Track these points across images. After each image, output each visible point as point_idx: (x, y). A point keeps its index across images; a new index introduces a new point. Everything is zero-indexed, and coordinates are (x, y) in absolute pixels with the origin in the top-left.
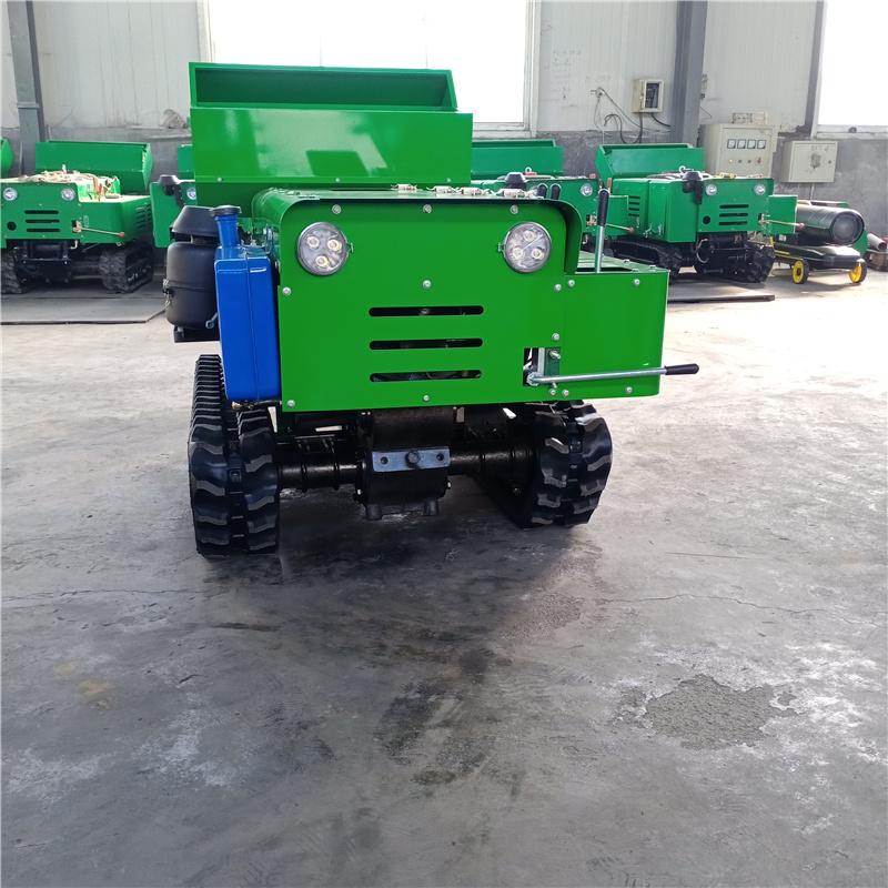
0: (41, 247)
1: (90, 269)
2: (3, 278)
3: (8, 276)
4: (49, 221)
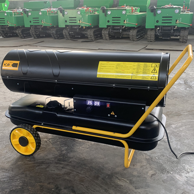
0: (115, 28)
1: (127, 34)
2: (105, 36)
3: (106, 35)
4: (118, 20)
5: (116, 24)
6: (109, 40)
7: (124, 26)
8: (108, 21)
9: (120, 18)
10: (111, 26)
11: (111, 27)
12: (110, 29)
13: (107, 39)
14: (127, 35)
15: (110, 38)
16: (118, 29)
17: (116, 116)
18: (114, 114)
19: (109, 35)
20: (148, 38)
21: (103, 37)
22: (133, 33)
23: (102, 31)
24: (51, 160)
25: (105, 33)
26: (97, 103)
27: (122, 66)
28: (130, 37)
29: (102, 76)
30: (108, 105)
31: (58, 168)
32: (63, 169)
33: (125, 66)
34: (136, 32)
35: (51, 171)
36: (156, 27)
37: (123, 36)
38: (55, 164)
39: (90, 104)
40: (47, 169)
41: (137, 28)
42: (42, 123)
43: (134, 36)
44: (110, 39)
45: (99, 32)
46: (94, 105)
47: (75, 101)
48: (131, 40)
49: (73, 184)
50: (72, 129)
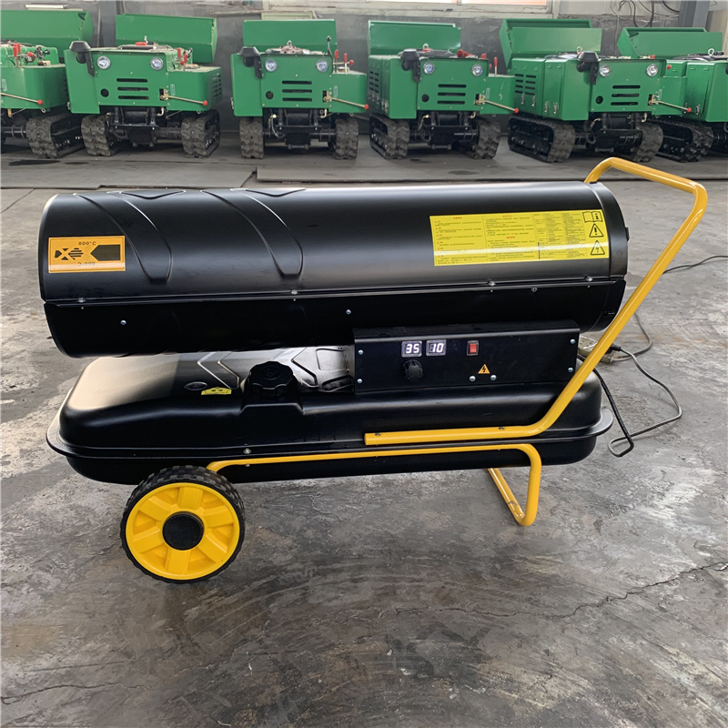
1: (172, 135)
2: (94, 142)
3: (99, 139)
4: (139, 89)
5: (134, 103)
6: (111, 155)
7: (163, 110)
8: (105, 93)
9: (145, 81)
10: (116, 109)
11: (117, 114)
12: (113, 118)
13: (103, 153)
14: (174, 139)
15: (110, 148)
16: (141, 120)
17: (494, 376)
18: (487, 372)
19: (109, 136)
20: (242, 147)
21: (86, 145)
22: (192, 132)
23: (83, 126)
24: (294, 571)
25: (93, 133)
26: (439, 348)
27: (504, 226)
28: (184, 143)
29: (450, 260)
30: (474, 349)
31: (341, 585)
32: (359, 585)
33: (513, 224)
34: (202, 129)
35: (330, 601)
36: (267, 111)
37: (160, 141)
38: (318, 577)
40: (312, 601)
41: (203, 114)
42: (245, 449)
43: (197, 140)
44: (113, 152)
45: (66, 131)
46: (428, 354)
47: (361, 352)
48: (186, 153)
49: (434, 617)
50: (362, 446)
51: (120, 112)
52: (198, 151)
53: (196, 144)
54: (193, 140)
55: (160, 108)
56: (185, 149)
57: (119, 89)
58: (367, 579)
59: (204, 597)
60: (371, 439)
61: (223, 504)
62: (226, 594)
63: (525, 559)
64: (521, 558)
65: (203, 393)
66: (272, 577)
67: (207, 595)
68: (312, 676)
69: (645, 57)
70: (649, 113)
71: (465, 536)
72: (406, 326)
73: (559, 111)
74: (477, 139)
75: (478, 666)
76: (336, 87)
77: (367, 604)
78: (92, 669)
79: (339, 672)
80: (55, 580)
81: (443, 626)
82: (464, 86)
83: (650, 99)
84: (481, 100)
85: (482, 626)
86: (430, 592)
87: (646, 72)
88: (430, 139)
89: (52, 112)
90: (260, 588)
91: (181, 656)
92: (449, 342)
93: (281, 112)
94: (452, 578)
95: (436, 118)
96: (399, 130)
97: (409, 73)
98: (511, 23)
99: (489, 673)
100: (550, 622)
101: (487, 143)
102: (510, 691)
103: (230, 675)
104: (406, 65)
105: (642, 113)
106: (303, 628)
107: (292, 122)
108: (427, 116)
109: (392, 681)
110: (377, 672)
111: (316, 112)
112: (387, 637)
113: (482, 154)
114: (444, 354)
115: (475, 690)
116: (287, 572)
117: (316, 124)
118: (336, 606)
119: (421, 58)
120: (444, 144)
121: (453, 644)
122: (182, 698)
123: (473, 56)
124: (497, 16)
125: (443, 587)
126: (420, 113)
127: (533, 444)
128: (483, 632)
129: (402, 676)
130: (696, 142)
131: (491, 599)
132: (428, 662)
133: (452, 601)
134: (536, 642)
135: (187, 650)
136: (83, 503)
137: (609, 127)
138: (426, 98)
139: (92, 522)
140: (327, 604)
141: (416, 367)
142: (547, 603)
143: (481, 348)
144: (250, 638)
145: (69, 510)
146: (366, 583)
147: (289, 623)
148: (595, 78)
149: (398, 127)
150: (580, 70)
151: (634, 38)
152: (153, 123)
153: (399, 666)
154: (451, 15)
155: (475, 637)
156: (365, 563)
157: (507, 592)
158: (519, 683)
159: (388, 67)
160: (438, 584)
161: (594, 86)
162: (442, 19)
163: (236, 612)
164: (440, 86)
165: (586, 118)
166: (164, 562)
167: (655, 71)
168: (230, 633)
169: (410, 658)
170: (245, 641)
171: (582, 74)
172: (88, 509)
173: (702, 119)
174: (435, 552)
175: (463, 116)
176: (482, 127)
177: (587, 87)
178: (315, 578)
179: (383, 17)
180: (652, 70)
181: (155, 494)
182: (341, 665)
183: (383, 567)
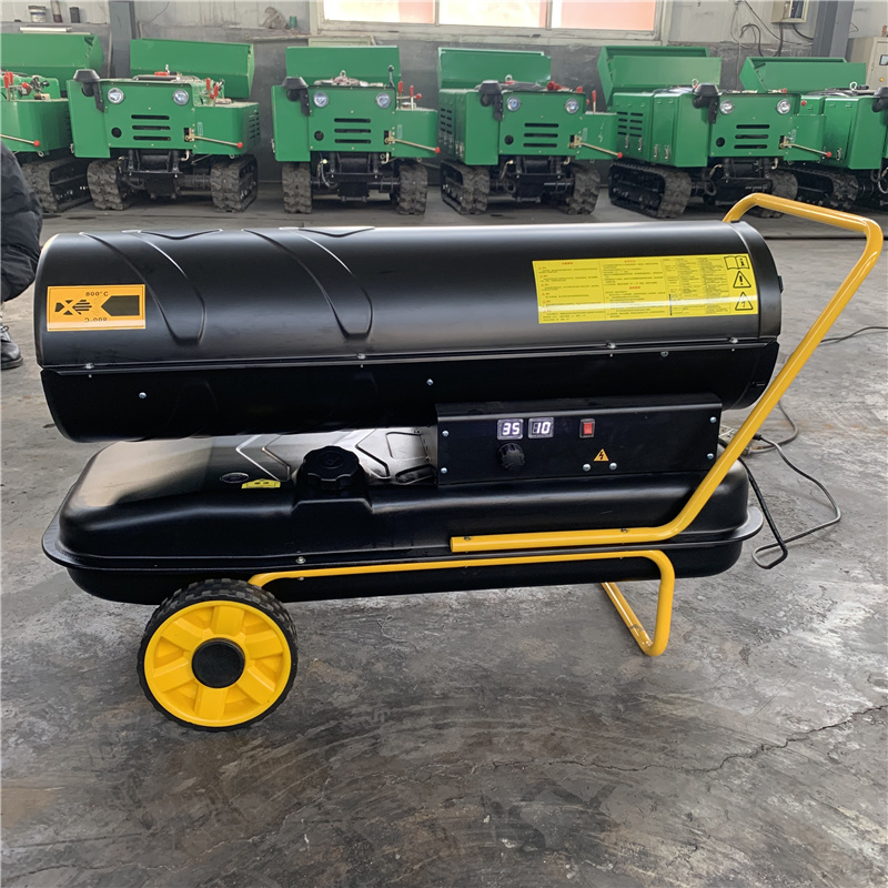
0: (147, 158)
1: (199, 184)
2: (103, 192)
3: (109, 190)
4: (159, 128)
5: (152, 145)
6: (124, 209)
7: (188, 153)
8: (117, 133)
9: (166, 118)
10: (131, 152)
11: (131, 158)
12: (126, 163)
13: (114, 206)
14: (200, 189)
15: (124, 200)
16: (161, 165)
17: (613, 465)
18: (605, 458)
19: (122, 186)
20: (285, 199)
21: (93, 196)
22: (224, 180)
23: (89, 174)
25: (102, 182)
26: (544, 428)
27: (626, 273)
28: (214, 194)
29: (558, 316)
30: (588, 429)
32: (444, 732)
33: (637, 271)
34: (236, 177)
36: (316, 155)
37: (183, 193)
38: (391, 722)
39: (511, 434)
41: (238, 159)
42: (297, 557)
43: (230, 191)
44: (126, 205)
45: (68, 179)
46: (530, 436)
47: (446, 433)
48: (217, 207)
49: (542, 773)
50: (448, 553)
51: (134, 155)
52: (231, 204)
53: (229, 195)
54: (224, 191)
55: (185, 151)
56: (215, 200)
57: (135, 127)
58: (455, 725)
59: (245, 748)
60: (458, 544)
61: (270, 628)
62: (274, 745)
63: (655, 698)
64: (648, 697)
65: (244, 486)
66: (333, 723)
67: (250, 746)
68: (388, 849)
69: (774, 91)
70: (780, 158)
71: (578, 670)
72: (502, 400)
73: (672, 156)
74: (571, 190)
75: (602, 836)
76: (400, 126)
77: (456, 757)
78: (100, 844)
79: (421, 844)
80: (52, 729)
81: (554, 784)
82: (556, 126)
83: (782, 141)
84: (577, 143)
85: (605, 783)
86: (536, 740)
87: (776, 109)
88: (515, 189)
89: (52, 155)
90: (318, 737)
91: (217, 825)
92: (557, 420)
93: (332, 156)
94: (563, 723)
95: (522, 164)
96: (477, 179)
97: (489, 110)
98: (612, 51)
99: (616, 844)
100: (691, 778)
101: (584, 194)
102: (644, 867)
103: (280, 850)
104: (485, 99)
105: (772, 159)
106: (373, 788)
107: (347, 169)
108: (511, 162)
109: (491, 855)
110: (471, 844)
111: (375, 157)
112: (482, 799)
113: (578, 208)
114: (551, 435)
115: (598, 867)
116: (351, 716)
117: (376, 171)
118: (415, 759)
119: (503, 92)
120: (531, 196)
121: (568, 807)
122: (218, 881)
123: (567, 90)
124: (594, 43)
125: (553, 734)
126: (503, 158)
127: (664, 551)
128: (607, 791)
129: (503, 849)
130: (837, 194)
131: (614, 749)
132: (536, 830)
133: (565, 752)
134: (674, 803)
135: (224, 817)
136: (89, 631)
137: (732, 175)
138: (509, 140)
139: (101, 654)
140: (404, 756)
141: (515, 453)
142: (686, 754)
143: (597, 428)
144: (305, 802)
145: (70, 638)
146: (453, 730)
147: (356, 781)
148: (715, 116)
149: (476, 175)
150: (697, 106)
151: (760, 69)
152: (175, 169)
153: (499, 836)
154: (539, 41)
155: (596, 798)
156: (451, 704)
157: (634, 740)
158: (656, 856)
159: (464, 103)
160: (547, 731)
161: (714, 126)
162: (528, 47)
163: (288, 768)
164: (527, 125)
165: (704, 163)
166: (193, 704)
167: (787, 108)
168: (280, 795)
169: (513, 826)
170: (299, 805)
171: (699, 111)
172: (96, 639)
173: (844, 166)
174: (540, 690)
175: (555, 161)
176: (578, 175)
177: (705, 126)
178: (387, 724)
179: (457, 44)
180: (784, 107)
181: (183, 616)
182: (424, 835)
183: (474, 708)
